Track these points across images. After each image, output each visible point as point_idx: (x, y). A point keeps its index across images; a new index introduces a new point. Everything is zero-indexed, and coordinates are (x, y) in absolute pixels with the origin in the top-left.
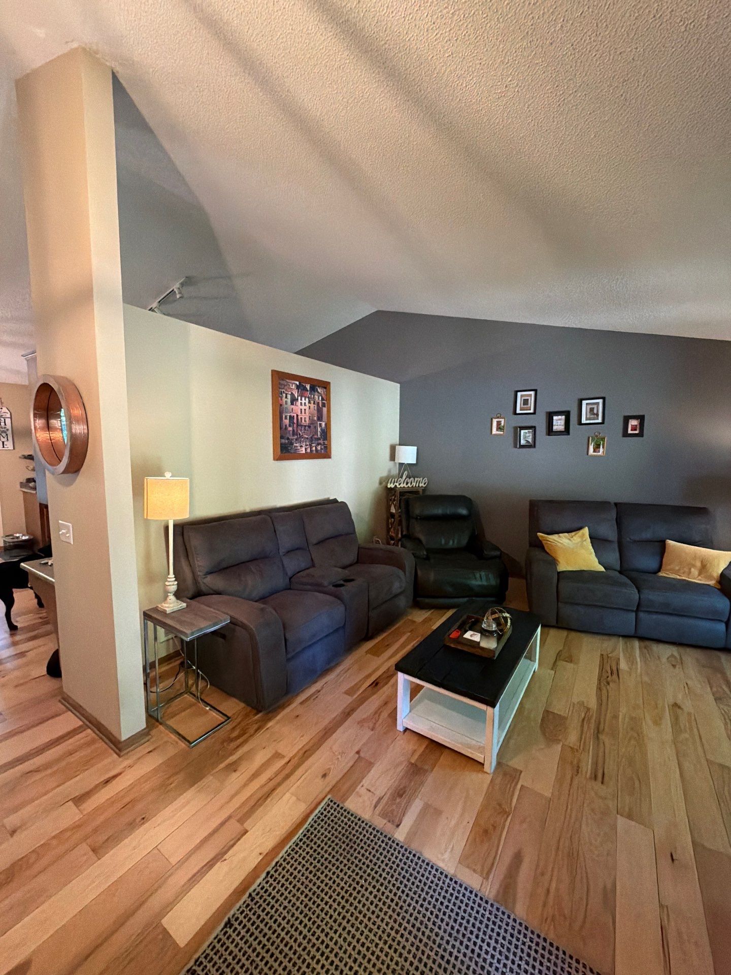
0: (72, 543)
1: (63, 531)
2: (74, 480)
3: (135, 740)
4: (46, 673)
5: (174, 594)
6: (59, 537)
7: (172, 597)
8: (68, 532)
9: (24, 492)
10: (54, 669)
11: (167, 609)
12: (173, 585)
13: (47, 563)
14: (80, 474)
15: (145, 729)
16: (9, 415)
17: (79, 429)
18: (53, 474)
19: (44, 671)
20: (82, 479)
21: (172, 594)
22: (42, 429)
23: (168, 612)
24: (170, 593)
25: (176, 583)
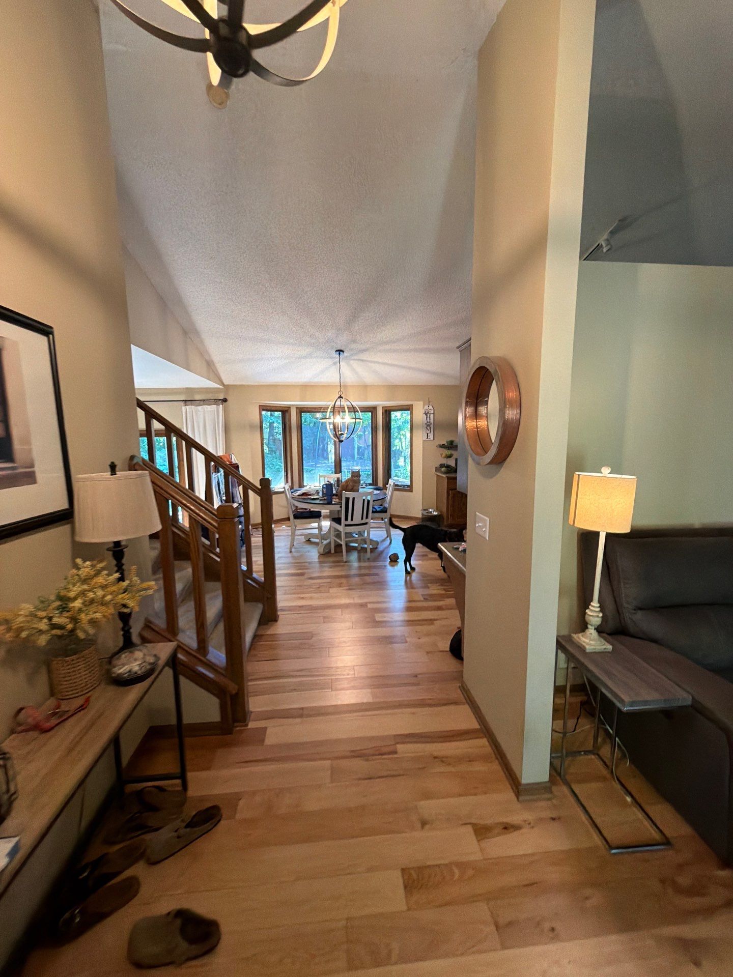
0: (487, 539)
1: (480, 524)
2: (497, 472)
3: (535, 789)
4: (448, 649)
5: (595, 629)
6: (475, 530)
7: (591, 631)
8: (485, 526)
9: (437, 475)
10: (456, 649)
11: (587, 647)
12: (598, 616)
13: (459, 548)
14: (504, 466)
15: (546, 782)
16: (432, 412)
17: (511, 414)
18: (478, 464)
19: (447, 647)
20: (507, 473)
21: (593, 628)
22: (471, 417)
23: (588, 651)
24: (592, 625)
25: (601, 615)
